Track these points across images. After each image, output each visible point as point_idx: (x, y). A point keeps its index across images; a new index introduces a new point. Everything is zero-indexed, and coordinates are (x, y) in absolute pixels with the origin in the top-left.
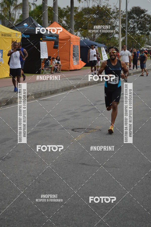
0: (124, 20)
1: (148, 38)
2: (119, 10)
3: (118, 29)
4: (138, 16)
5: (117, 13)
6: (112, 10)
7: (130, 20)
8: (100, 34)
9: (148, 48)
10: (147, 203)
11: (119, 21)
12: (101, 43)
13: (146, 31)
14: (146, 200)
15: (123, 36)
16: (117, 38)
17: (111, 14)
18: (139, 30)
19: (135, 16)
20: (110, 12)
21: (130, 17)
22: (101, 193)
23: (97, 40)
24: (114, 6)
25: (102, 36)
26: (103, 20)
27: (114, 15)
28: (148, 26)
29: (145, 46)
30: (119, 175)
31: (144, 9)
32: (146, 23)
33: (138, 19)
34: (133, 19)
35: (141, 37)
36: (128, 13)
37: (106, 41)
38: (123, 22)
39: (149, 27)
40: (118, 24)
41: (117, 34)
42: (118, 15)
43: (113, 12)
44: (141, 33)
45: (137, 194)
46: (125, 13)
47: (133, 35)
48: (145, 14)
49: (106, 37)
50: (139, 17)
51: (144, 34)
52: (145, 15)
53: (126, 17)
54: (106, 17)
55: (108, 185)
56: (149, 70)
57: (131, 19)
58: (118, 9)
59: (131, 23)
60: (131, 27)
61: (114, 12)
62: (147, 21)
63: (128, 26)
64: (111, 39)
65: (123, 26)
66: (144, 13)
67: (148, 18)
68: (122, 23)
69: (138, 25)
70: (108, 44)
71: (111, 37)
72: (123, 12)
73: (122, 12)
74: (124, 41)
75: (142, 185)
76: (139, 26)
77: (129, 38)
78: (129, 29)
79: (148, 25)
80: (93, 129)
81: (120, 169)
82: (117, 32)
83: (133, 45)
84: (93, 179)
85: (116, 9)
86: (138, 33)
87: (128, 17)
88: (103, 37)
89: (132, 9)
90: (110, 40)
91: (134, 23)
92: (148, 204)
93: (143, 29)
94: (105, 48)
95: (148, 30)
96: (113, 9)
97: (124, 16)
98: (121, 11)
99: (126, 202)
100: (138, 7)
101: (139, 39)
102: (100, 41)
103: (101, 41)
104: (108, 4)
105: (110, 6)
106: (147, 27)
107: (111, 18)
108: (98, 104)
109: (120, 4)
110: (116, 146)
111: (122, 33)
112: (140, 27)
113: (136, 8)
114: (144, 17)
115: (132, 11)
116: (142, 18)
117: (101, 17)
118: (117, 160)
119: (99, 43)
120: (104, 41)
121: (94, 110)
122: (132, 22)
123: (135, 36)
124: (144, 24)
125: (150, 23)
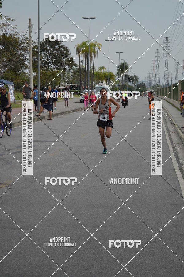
0: (35, 52)
1: (65, 74)
2: (29, 40)
3: (28, 63)
4: (52, 48)
5: (26, 43)
6: (20, 40)
7: (43, 53)
8: (6, 69)
9: (64, 86)
10: (70, 269)
11: (29, 54)
12: (8, 79)
13: (62, 66)
14: (69, 267)
15: (34, 72)
16: (27, 73)
17: (20, 45)
18: (53, 64)
19: (48, 47)
20: (18, 42)
21: (42, 48)
22: (15, 260)
23: (3, 76)
24: (24, 35)
25: (9, 71)
26: (10, 52)
27: (23, 46)
28: (64, 59)
29: (60, 84)
30: (36, 238)
32: (61, 56)
33: (53, 51)
34: (46, 51)
35: (56, 73)
36: (40, 44)
37: (14, 77)
38: (35, 54)
39: (65, 61)
40: (28, 57)
41: (28, 69)
42: (28, 46)
43: (21, 42)
44: (56, 68)
45: (58, 260)
46: (37, 44)
47: (46, 70)
48: (61, 45)
49: (14, 72)
50: (54, 49)
51: (59, 69)
52: (60, 47)
53: (37, 48)
54: (14, 48)
55: (22, 250)
56: (66, 112)
57: (43, 50)
58: (28, 38)
59: (43, 56)
60: (44, 61)
61: (24, 43)
62: (63, 54)
63: (41, 60)
64: (19, 74)
65: (34, 59)
66: (59, 44)
67: (64, 50)
68: (33, 56)
69: (52, 59)
70: (17, 81)
71: (20, 72)
72: (35, 43)
73: (33, 43)
74: (35, 78)
75: (63, 249)
76: (54, 59)
77: (41, 73)
78: (42, 63)
79: (64, 58)
80: (2, 184)
81: (36, 231)
82: (27, 66)
83: (46, 82)
84: (4, 244)
85: (25, 39)
86: (52, 68)
87: (41, 49)
88: (11, 73)
90: (19, 76)
91: (48, 56)
92: (71, 271)
93: (58, 64)
94: (13, 86)
95: (64, 65)
96: (22, 39)
97: (36, 47)
98: (32, 41)
99: (45, 269)
101: (54, 75)
102: (6, 77)
103: (8, 77)
104: (15, 33)
105: (19, 34)
106: (63, 61)
107: (21, 50)
108: (6, 153)
109: (30, 32)
110: (31, 203)
111: (33, 68)
112: (55, 61)
114: (59, 49)
116: (57, 50)
117: (7, 48)
118: (33, 220)
119: (5, 79)
120: (12, 76)
121: (2, 161)
122: (45, 55)
123: (49, 72)
124: (59, 58)
125: (66, 57)
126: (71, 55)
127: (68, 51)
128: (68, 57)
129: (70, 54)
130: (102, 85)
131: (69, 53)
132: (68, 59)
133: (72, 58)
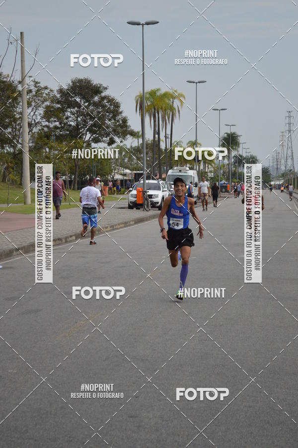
5: (35, 92)
7: (69, 110)
19: (78, 100)
28: (109, 122)
31: (101, 85)
32: (105, 116)
33: (88, 107)
34: (75, 108)
44: (95, 140)
46: (55, 93)
48: (103, 94)
50: (90, 102)
52: (103, 98)
57: (69, 106)
61: (30, 91)
62: (108, 112)
66: (100, 94)
67: (111, 105)
69: (85, 122)
73: (48, 91)
79: (110, 120)
85: (32, 83)
89: (71, 84)
100: (85, 80)
106: (108, 127)
113: (80, 81)
114: (100, 102)
115: (72, 88)
116: (95, 104)
122: (73, 114)
125: (114, 117)
126: (124, 115)
127: (117, 106)
128: (117, 118)
129: (121, 113)
130: (180, 171)
131: (120, 110)
132: (118, 121)
133: (125, 121)
